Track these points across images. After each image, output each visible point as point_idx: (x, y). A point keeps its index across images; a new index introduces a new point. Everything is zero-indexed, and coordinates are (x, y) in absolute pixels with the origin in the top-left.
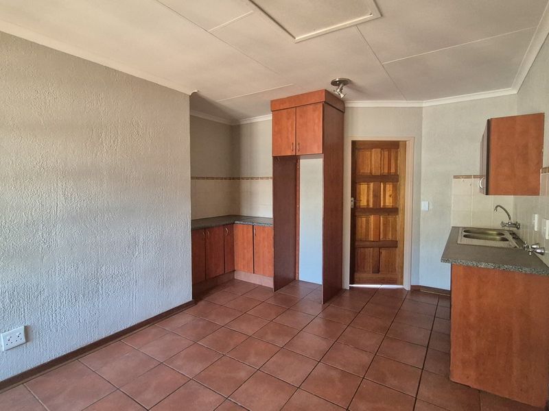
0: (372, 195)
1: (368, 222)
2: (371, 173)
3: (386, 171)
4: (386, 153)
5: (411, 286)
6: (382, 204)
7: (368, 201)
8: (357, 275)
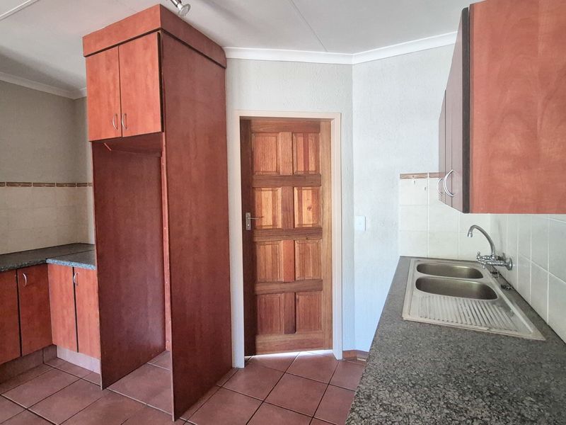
0: (280, 208)
1: (275, 253)
2: (277, 171)
3: (301, 168)
4: (301, 140)
5: (343, 352)
6: (297, 223)
7: (274, 218)
8: (261, 340)
